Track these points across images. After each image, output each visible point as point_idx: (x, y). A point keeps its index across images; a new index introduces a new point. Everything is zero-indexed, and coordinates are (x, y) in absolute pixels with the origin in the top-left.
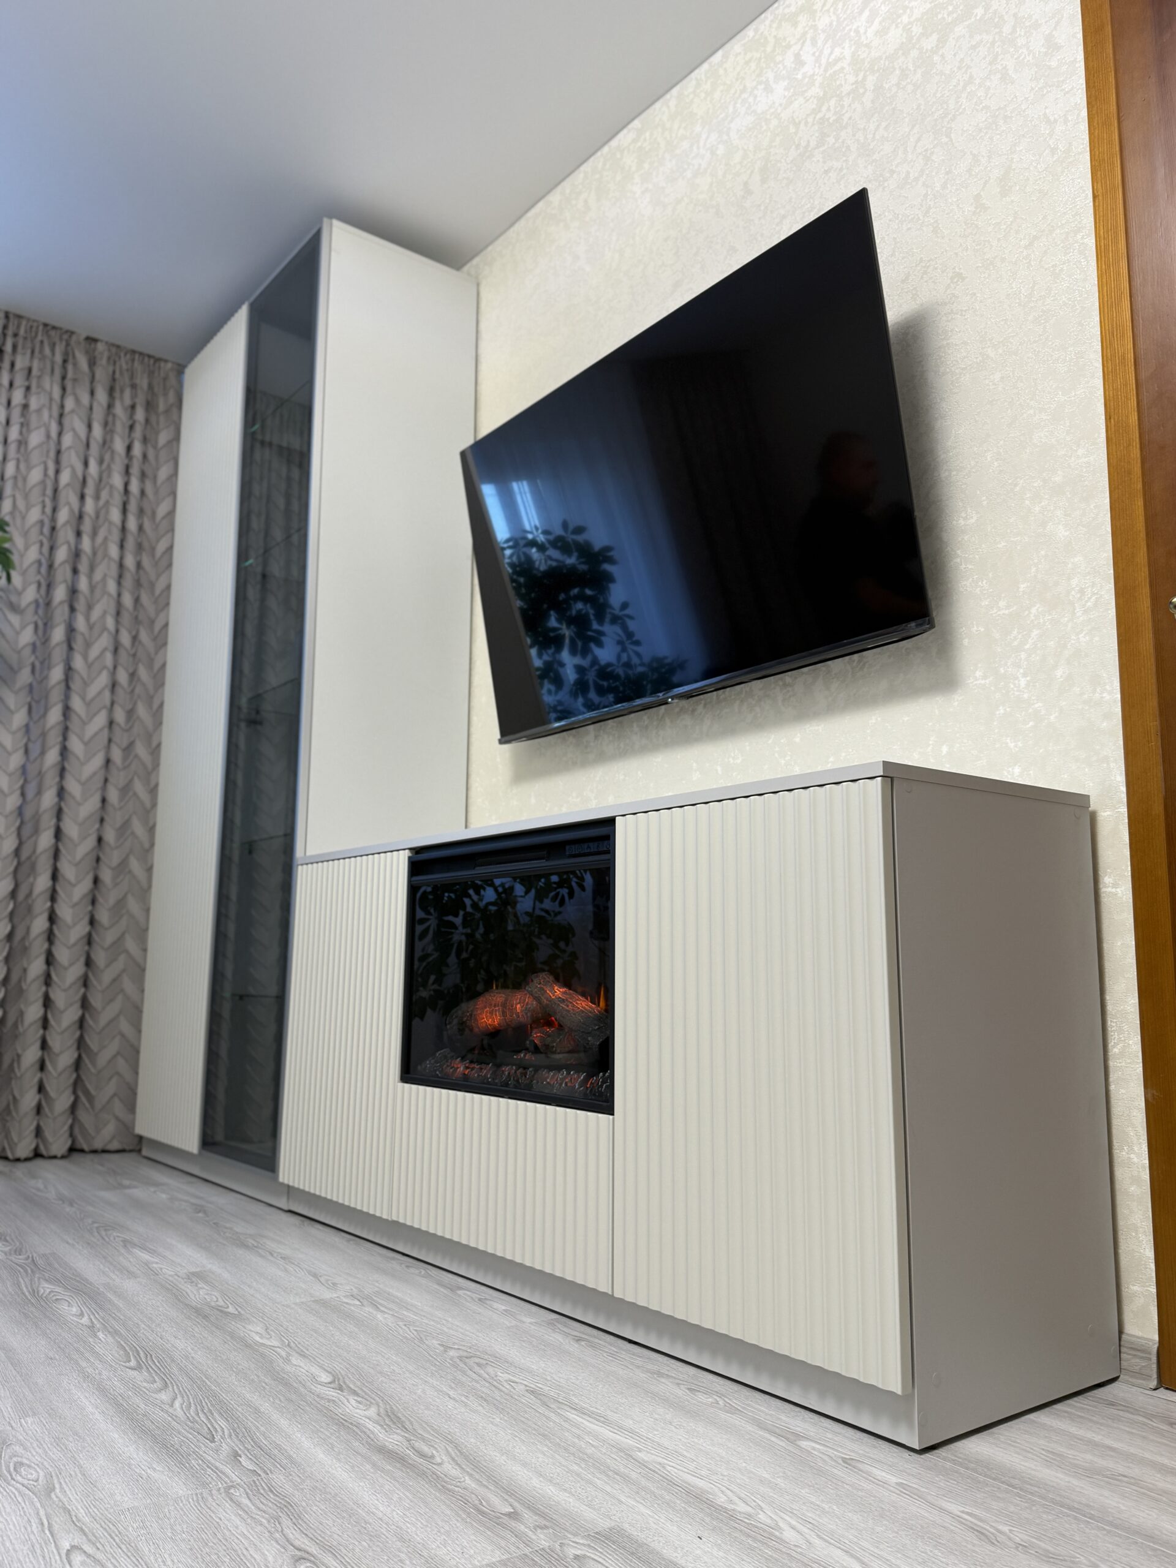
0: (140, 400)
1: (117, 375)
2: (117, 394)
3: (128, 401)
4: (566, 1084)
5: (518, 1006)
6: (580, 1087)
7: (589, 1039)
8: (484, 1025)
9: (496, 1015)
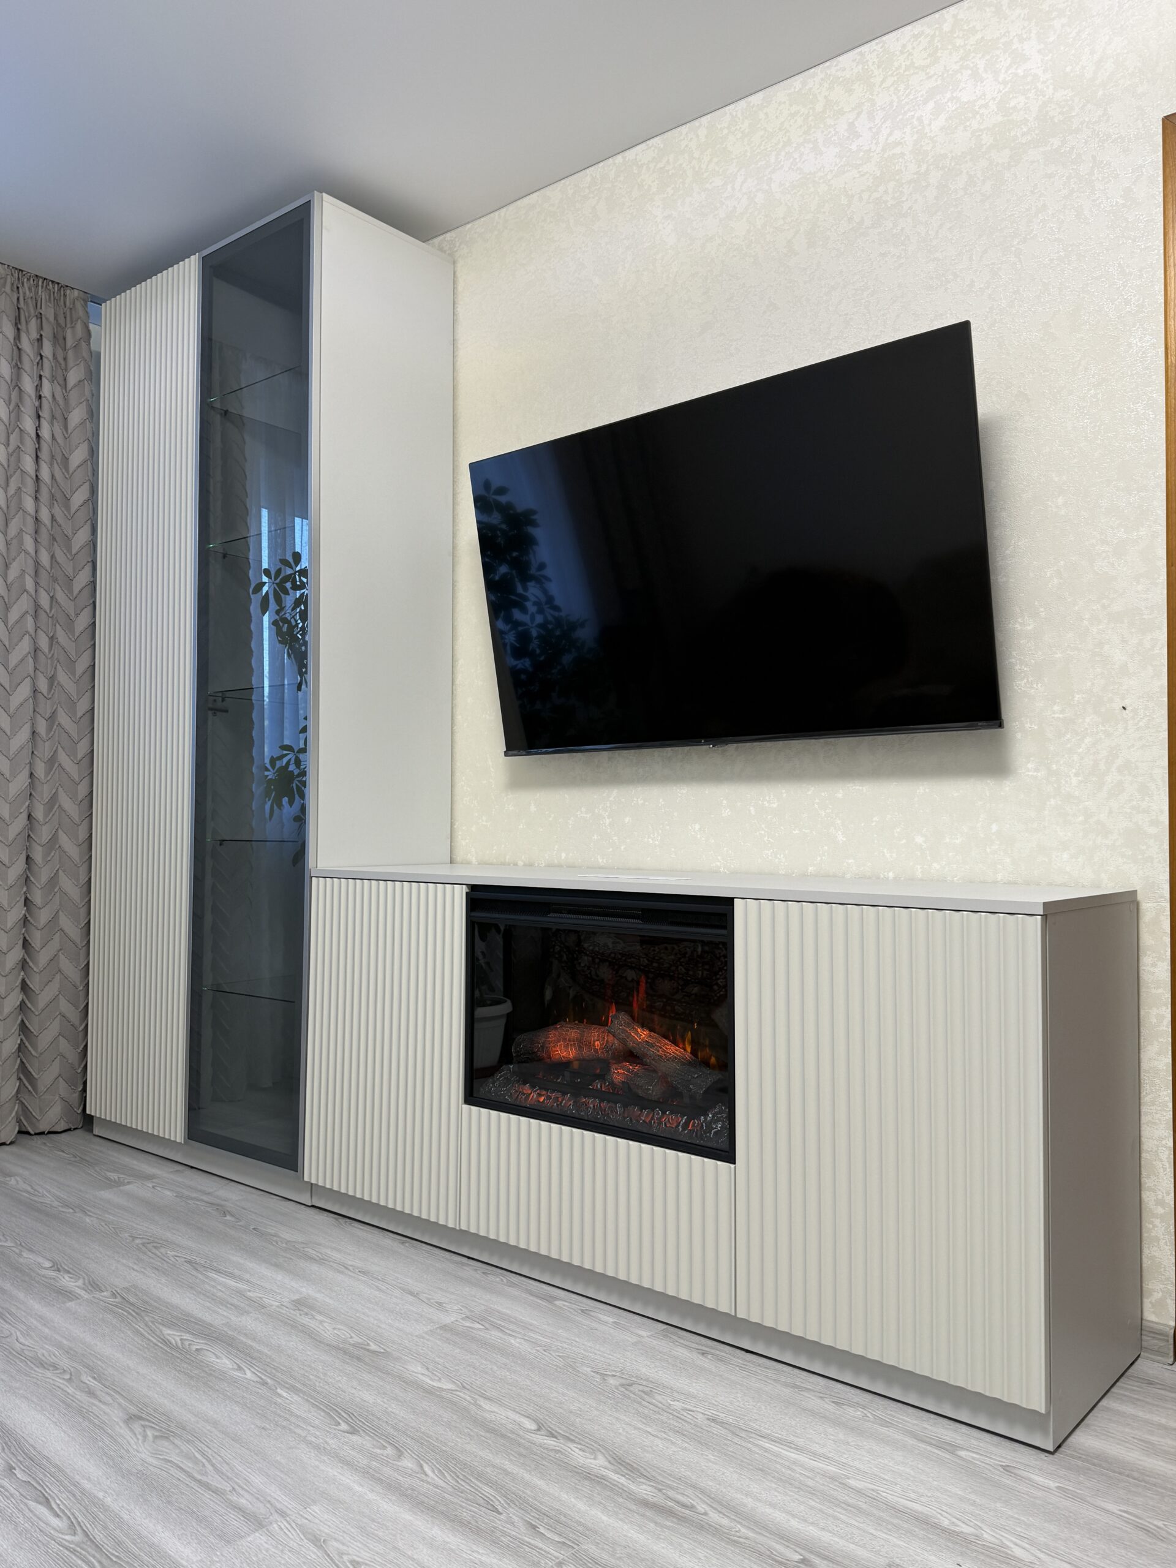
0: (47, 332)
1: (22, 305)
2: (23, 327)
3: (34, 335)
4: (665, 1124)
5: (597, 1043)
6: (684, 1129)
7: (691, 1086)
8: (557, 1057)
9: (571, 1049)
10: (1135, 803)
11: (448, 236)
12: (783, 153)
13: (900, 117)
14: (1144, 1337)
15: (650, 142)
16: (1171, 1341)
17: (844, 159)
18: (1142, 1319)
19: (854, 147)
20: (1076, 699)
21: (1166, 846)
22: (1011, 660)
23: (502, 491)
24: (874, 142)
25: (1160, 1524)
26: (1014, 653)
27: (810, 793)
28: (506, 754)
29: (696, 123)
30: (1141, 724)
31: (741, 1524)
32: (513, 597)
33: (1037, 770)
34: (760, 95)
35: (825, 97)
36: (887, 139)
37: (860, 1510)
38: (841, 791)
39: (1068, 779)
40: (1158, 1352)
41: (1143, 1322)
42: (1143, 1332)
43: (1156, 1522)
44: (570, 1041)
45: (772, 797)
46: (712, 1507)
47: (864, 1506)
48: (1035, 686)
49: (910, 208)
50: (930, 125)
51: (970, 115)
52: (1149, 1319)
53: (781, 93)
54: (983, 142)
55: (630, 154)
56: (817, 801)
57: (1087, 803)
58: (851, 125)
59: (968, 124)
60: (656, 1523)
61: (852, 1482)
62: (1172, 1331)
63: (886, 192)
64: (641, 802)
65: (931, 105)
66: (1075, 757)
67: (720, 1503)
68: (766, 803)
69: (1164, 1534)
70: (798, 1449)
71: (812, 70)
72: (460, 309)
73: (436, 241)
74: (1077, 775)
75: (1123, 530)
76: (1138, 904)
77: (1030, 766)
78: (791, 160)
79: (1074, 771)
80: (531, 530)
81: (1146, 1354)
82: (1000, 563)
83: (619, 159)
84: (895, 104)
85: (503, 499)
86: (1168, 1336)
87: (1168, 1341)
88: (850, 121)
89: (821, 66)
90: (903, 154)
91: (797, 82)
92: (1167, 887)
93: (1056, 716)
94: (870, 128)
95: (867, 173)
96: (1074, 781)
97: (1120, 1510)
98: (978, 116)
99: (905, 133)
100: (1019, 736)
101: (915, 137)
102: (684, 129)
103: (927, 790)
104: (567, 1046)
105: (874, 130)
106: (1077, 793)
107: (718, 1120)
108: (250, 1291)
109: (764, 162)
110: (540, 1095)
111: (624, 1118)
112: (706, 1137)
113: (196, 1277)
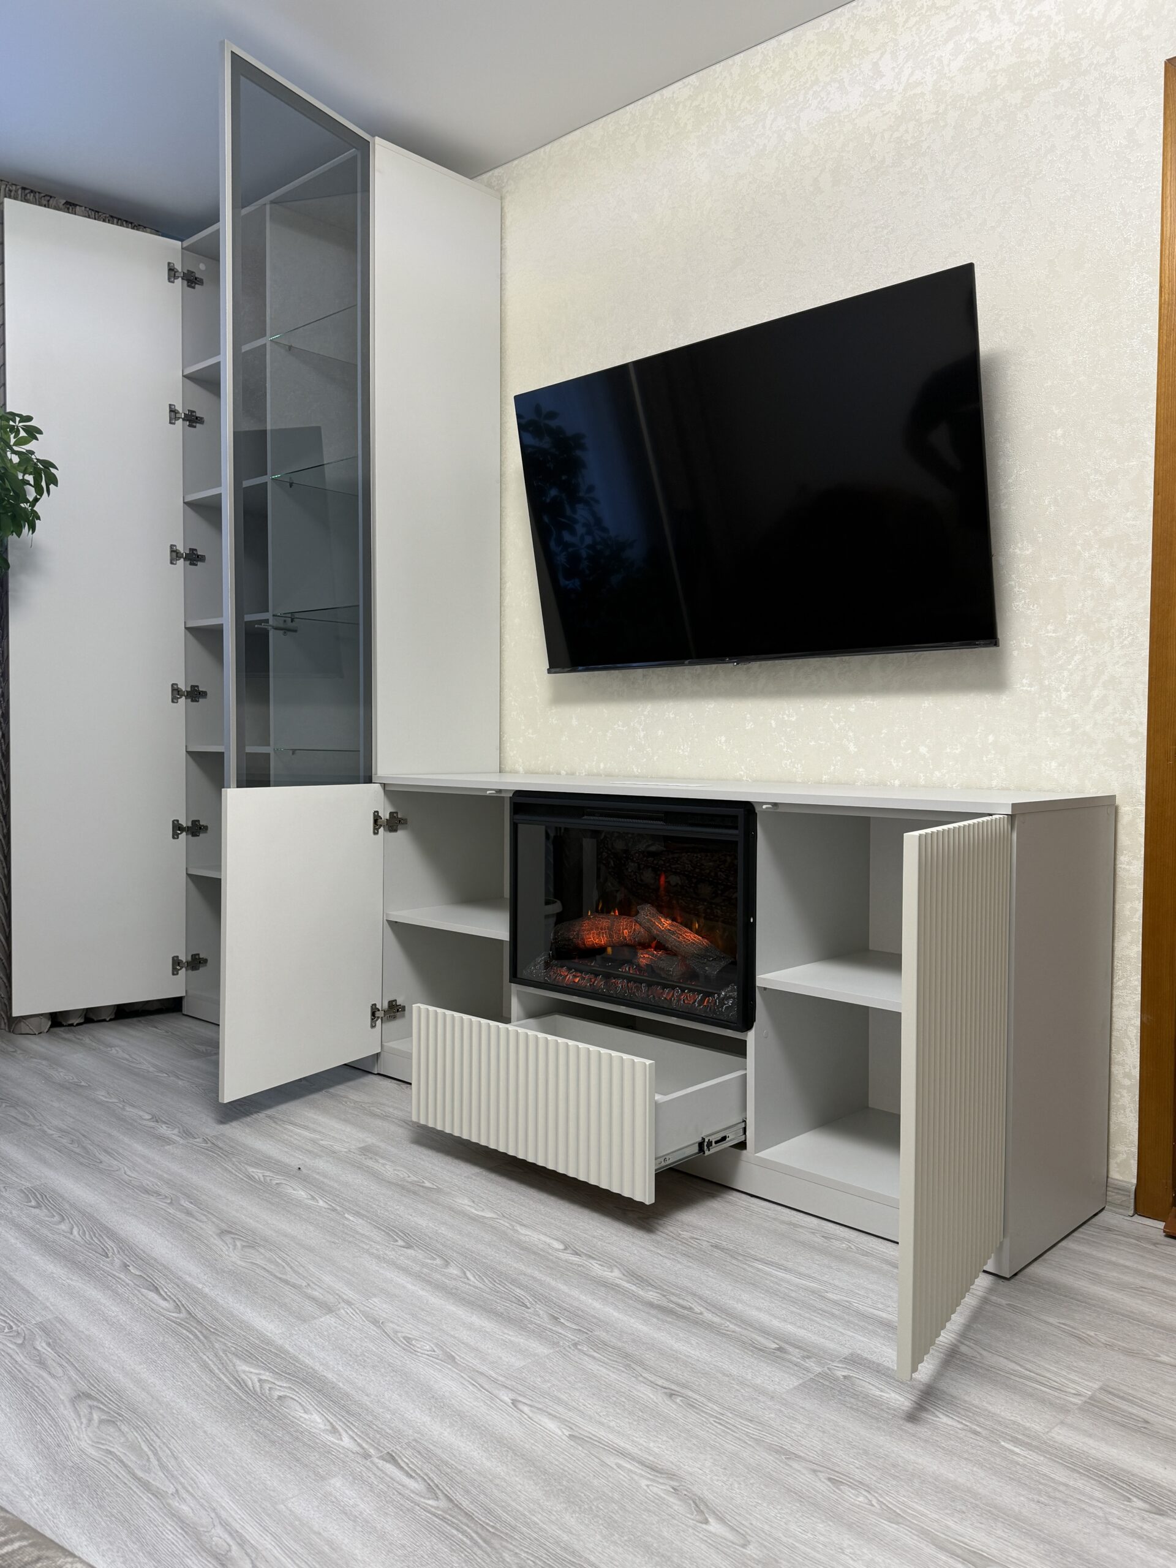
4: (684, 1001)
5: (625, 931)
6: (699, 1005)
7: (707, 968)
8: (591, 943)
9: (603, 937)
10: (1118, 715)
11: (496, 172)
12: (811, 92)
13: (922, 57)
14: (1108, 1193)
15: (686, 80)
16: (1133, 1196)
17: (868, 99)
18: (1107, 1177)
19: (877, 87)
20: (1068, 619)
21: (1144, 756)
22: (1010, 583)
23: (552, 415)
24: (896, 81)
25: (1092, 1334)
26: (1013, 576)
27: (825, 707)
28: (549, 671)
29: (730, 61)
30: (1126, 642)
31: (730, 1321)
32: (563, 520)
33: (1031, 685)
34: (790, 34)
35: (852, 36)
36: (908, 80)
37: (833, 1315)
38: (854, 705)
39: (1058, 694)
40: (1121, 1206)
41: (1109, 1180)
42: (1109, 1189)
43: (1088, 1332)
44: (602, 929)
45: (791, 711)
46: (707, 1309)
47: (837, 1312)
48: (1031, 607)
49: (929, 147)
50: (948, 65)
51: (987, 56)
52: (1113, 1177)
53: (809, 33)
54: (998, 83)
55: (667, 92)
56: (832, 715)
57: (1075, 716)
58: (876, 64)
59: (984, 64)
60: (658, 1319)
61: (829, 1295)
62: (1134, 1187)
63: (907, 131)
64: (672, 716)
65: (951, 45)
66: (1066, 673)
67: (714, 1306)
68: (785, 716)
69: (1093, 1340)
70: (786, 1270)
71: (839, 10)
72: (509, 244)
73: (485, 177)
74: (1066, 690)
75: (1115, 461)
76: (1116, 809)
77: (1024, 681)
78: (819, 99)
79: (1064, 686)
80: (578, 453)
81: (1110, 1208)
82: (1003, 491)
83: (657, 96)
84: (917, 44)
85: (553, 424)
86: (1129, 1192)
87: (1129, 1196)
88: (874, 61)
89: (848, 5)
90: (923, 94)
91: (825, 22)
92: (1143, 792)
93: (1050, 634)
94: (893, 69)
95: (889, 112)
96: (1064, 695)
97: (1060, 1323)
98: (994, 58)
99: (925, 73)
100: (1015, 653)
101: (935, 77)
102: (718, 68)
103: (932, 704)
104: (599, 934)
105: (897, 70)
106: (1066, 706)
107: (730, 997)
108: (322, 1140)
109: (793, 101)
110: (575, 976)
111: (648, 996)
112: (719, 1011)
113: (276, 1129)
